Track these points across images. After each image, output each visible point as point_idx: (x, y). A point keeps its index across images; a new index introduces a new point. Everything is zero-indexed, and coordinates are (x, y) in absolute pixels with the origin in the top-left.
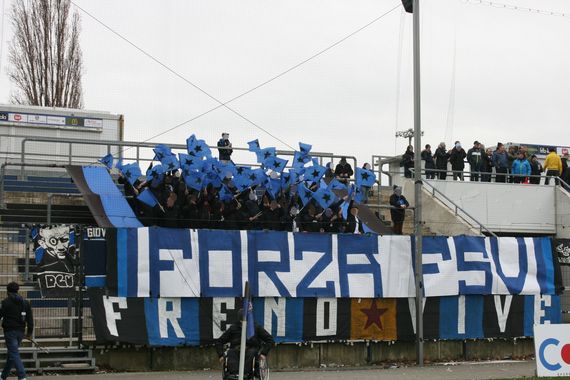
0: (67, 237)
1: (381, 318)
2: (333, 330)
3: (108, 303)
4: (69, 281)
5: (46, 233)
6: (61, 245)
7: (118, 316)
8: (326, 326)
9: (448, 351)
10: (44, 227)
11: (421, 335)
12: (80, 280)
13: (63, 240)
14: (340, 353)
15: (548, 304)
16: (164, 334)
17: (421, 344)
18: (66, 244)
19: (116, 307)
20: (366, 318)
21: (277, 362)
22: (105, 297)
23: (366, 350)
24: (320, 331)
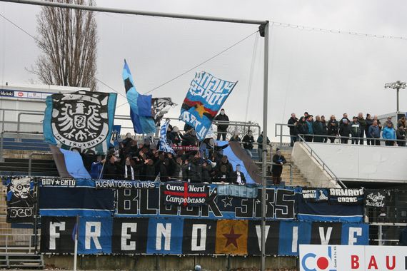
0: (29, 184)
1: (237, 240)
2: (203, 247)
3: (52, 227)
4: (29, 213)
5: (15, 182)
6: (25, 190)
7: (58, 235)
8: (198, 244)
9: (285, 264)
10: (14, 178)
11: (264, 252)
12: (36, 212)
13: (26, 186)
14: (209, 262)
15: (359, 234)
16: (88, 246)
17: (263, 258)
18: (28, 189)
19: (57, 229)
20: (226, 240)
21: (165, 267)
22: (51, 223)
23: (227, 261)
24: (194, 247)
